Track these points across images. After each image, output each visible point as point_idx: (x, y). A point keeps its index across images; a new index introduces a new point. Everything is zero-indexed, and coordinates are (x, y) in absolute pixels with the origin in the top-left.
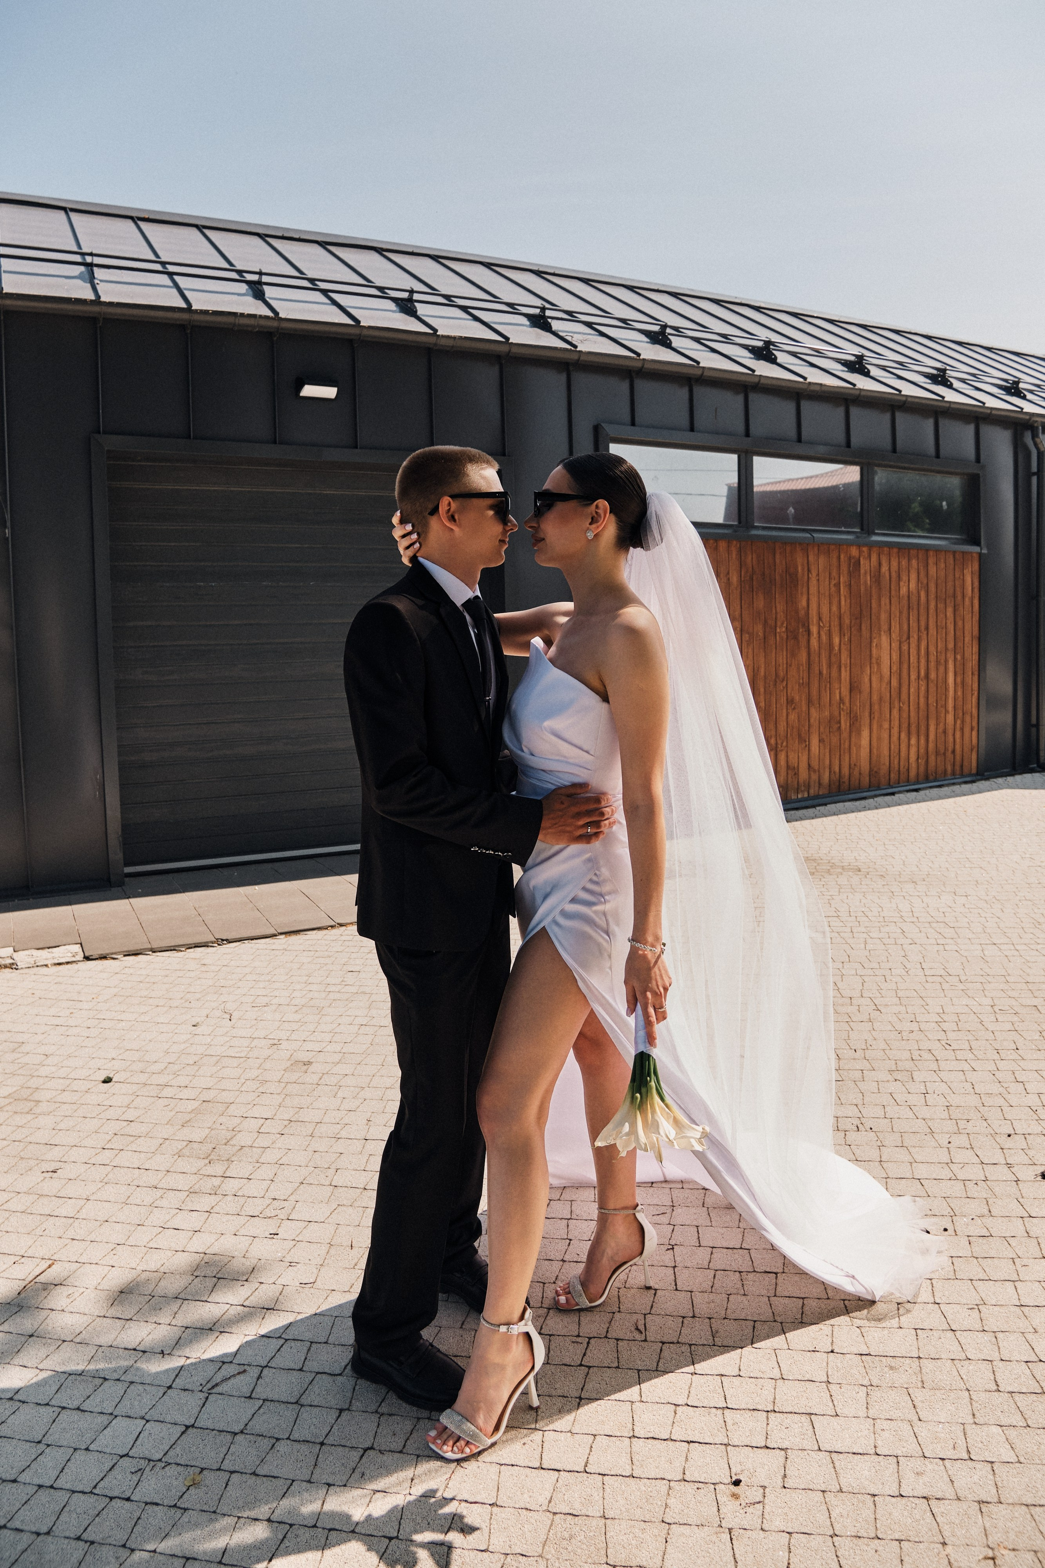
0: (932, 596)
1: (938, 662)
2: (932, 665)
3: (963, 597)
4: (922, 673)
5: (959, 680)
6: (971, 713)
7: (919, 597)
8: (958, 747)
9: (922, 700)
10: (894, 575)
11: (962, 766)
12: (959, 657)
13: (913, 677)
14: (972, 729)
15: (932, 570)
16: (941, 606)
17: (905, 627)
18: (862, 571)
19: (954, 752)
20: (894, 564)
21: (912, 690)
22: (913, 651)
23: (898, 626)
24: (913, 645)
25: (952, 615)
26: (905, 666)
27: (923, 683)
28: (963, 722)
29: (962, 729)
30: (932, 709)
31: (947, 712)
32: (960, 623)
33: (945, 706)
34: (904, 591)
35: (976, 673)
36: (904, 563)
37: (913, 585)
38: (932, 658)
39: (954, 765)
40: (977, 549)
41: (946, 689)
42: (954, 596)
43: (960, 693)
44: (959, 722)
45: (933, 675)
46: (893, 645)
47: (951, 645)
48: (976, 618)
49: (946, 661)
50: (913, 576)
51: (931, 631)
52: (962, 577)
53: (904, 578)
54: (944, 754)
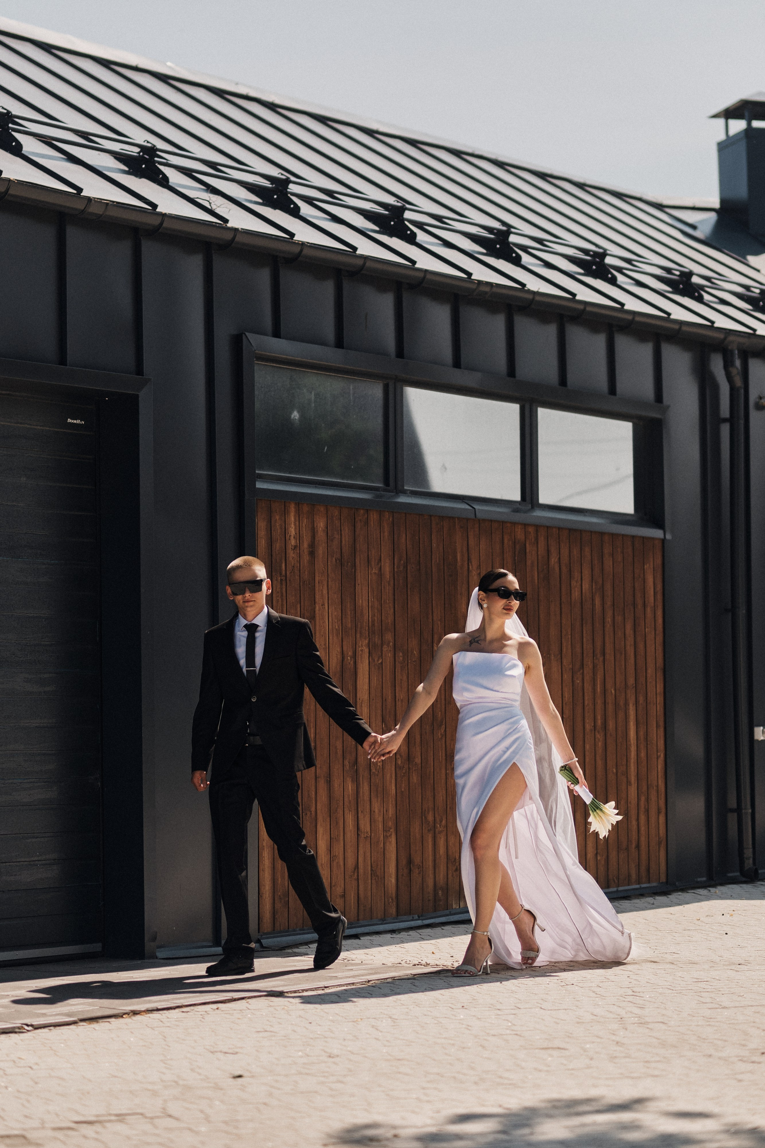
0: (609, 603)
1: (616, 704)
2: (610, 708)
3: (645, 605)
4: (599, 722)
5: (642, 734)
6: (657, 786)
7: (593, 605)
8: (643, 839)
9: (600, 763)
10: (564, 569)
11: (648, 870)
12: (641, 699)
13: (588, 727)
14: (659, 812)
15: (608, 562)
16: (619, 619)
17: (578, 650)
18: (529, 563)
19: (638, 846)
20: (565, 552)
21: (587, 747)
22: (588, 687)
23: (570, 646)
24: (588, 678)
25: (632, 632)
26: (579, 710)
27: (600, 736)
28: (648, 800)
29: (647, 811)
30: (611, 777)
31: (629, 783)
32: (641, 646)
33: (626, 774)
34: (576, 594)
35: (662, 723)
36: (575, 552)
37: (586, 586)
38: (610, 699)
39: (639, 865)
40: (658, 534)
41: (628, 749)
42: (634, 605)
43: (643, 754)
44: (643, 799)
45: (611, 725)
46: (565, 676)
47: (631, 681)
48: (660, 639)
49: (626, 704)
50: (586, 572)
51: (607, 656)
52: (642, 576)
53: (576, 575)
54: (627, 849)
